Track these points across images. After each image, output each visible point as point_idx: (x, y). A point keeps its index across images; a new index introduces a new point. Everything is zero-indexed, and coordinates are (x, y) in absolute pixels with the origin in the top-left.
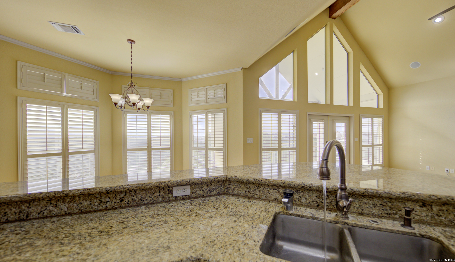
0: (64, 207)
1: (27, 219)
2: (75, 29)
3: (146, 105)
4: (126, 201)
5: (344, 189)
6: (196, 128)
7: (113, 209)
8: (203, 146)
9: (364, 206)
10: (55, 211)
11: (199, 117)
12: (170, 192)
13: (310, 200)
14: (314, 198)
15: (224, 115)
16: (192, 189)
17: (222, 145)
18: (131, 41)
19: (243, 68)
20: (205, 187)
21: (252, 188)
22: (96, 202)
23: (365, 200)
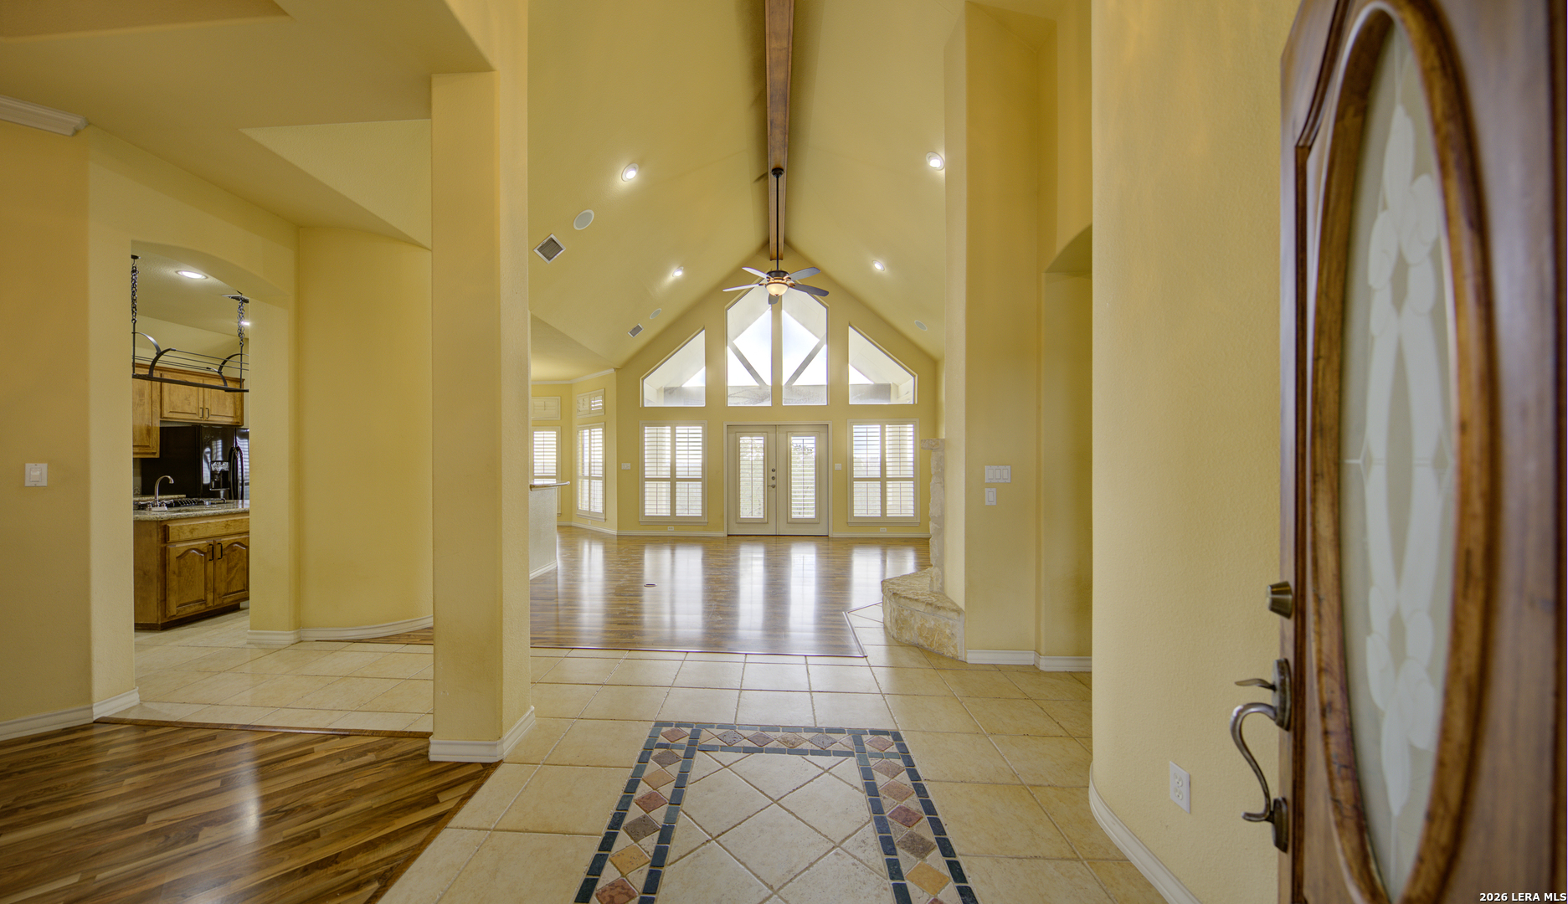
8: (588, 474)
17: (602, 472)
19: (616, 369)
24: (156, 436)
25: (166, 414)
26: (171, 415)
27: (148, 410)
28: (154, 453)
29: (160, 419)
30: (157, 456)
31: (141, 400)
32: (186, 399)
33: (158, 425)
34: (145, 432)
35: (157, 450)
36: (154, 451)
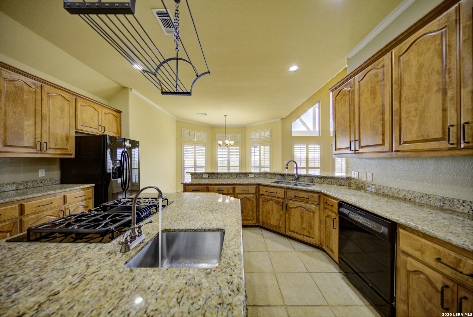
0: (224, 176)
1: (217, 178)
2: (206, 114)
3: (231, 144)
4: (237, 176)
5: (297, 174)
6: (254, 153)
7: (234, 178)
8: (258, 165)
9: (305, 180)
10: (223, 177)
11: (255, 148)
12: (248, 175)
13: (290, 179)
14: (292, 178)
15: (270, 147)
16: (255, 175)
17: (269, 165)
18: (225, 116)
19: (282, 119)
20: (259, 175)
21: (274, 175)
22: (231, 176)
23: (305, 178)
24: (72, 142)
25: (79, 127)
26: (82, 128)
27: (67, 123)
28: (71, 155)
29: (74, 130)
30: (73, 156)
31: (62, 114)
32: (92, 118)
33: (73, 134)
34: (65, 139)
35: (73, 152)
36: (71, 153)
